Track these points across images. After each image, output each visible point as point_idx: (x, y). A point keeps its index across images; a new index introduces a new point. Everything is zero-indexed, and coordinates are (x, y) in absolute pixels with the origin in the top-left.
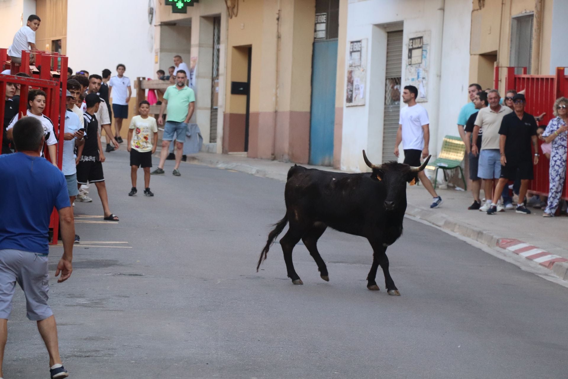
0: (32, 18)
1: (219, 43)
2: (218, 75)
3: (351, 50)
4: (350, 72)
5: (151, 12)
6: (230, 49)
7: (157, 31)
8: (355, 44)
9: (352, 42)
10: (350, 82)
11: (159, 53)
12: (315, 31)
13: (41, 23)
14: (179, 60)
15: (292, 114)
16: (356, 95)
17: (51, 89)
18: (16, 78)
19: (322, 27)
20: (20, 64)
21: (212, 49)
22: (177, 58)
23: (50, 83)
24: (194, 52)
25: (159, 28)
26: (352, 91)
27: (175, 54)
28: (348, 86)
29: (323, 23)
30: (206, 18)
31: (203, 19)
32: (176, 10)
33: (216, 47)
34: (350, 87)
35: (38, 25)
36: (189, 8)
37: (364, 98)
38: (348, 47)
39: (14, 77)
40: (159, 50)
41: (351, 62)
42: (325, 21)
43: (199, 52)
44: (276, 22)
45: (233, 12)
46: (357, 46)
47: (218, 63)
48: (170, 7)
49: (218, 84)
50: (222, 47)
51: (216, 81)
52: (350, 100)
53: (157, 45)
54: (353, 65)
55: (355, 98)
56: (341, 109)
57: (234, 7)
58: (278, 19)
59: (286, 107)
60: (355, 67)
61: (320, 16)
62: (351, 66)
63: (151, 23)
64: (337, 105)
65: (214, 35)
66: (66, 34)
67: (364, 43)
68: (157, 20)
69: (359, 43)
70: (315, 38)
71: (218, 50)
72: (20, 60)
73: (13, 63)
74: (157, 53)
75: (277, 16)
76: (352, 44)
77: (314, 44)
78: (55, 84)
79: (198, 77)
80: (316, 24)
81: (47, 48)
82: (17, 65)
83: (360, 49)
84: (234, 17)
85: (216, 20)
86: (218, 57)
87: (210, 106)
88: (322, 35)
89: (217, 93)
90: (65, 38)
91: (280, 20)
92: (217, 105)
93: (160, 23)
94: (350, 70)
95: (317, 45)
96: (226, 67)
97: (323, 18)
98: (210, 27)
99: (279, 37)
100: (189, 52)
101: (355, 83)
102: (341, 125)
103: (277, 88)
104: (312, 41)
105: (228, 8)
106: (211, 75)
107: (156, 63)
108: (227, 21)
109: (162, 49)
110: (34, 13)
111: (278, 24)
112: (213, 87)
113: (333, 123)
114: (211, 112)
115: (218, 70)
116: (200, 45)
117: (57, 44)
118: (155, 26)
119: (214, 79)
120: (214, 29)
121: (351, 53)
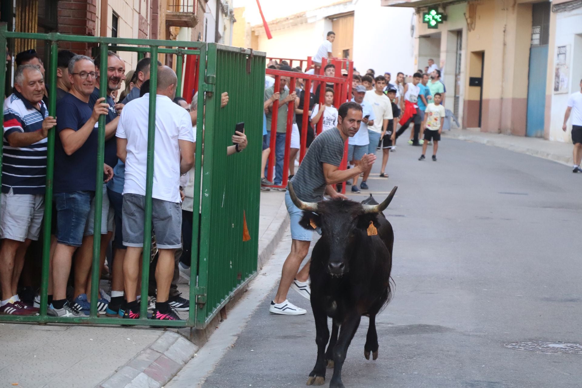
0: (329, 34)
1: (461, 49)
2: (459, 73)
3: (559, 53)
4: (557, 69)
5: (413, 28)
6: (469, 54)
7: (416, 42)
8: (562, 48)
9: (559, 47)
10: (557, 76)
11: (418, 58)
12: (532, 39)
13: (336, 36)
14: (432, 62)
15: (514, 100)
16: (562, 86)
17: (342, 84)
18: (318, 77)
19: (537, 37)
20: (320, 67)
21: (455, 55)
22: (430, 61)
23: (342, 80)
24: (443, 56)
25: (418, 40)
26: (558, 83)
27: (429, 58)
28: (555, 79)
29: (538, 33)
30: (452, 32)
31: (450, 33)
32: (430, 27)
33: (459, 52)
34: (557, 80)
35: (334, 38)
36: (439, 25)
37: (567, 87)
38: (556, 51)
39: (316, 76)
40: (417, 56)
41: (558, 62)
42: (539, 32)
43: (447, 56)
44: (503, 33)
45: (472, 27)
46: (562, 50)
47: (460, 64)
48: (426, 24)
49: (459, 79)
50: (463, 52)
51: (458, 77)
52: (556, 89)
53: (416, 52)
54: (560, 64)
55: (561, 88)
56: (550, 96)
57: (472, 23)
58: (504, 31)
59: (509, 95)
60: (561, 65)
61: (536, 29)
62: (558, 64)
63: (412, 36)
64: (547, 93)
65: (457, 44)
66: (352, 45)
67: (568, 48)
68: (417, 34)
69: (564, 48)
70: (531, 45)
71: (460, 55)
72: (321, 65)
73: (316, 67)
74: (416, 57)
75: (503, 29)
76: (559, 49)
77: (530, 49)
78: (344, 81)
79: (445, 74)
80: (532, 35)
81: (339, 56)
82: (318, 67)
83: (565, 52)
84: (472, 31)
85: (459, 33)
86: (460, 59)
87: (453, 94)
88: (536, 42)
89: (459, 86)
90: (352, 48)
91: (506, 32)
92: (459, 93)
93: (419, 36)
94: (558, 67)
95: (533, 50)
96: (466, 67)
97: (538, 30)
98: (454, 38)
99: (505, 44)
100: (438, 56)
101: (561, 77)
102: (549, 108)
103: (503, 81)
104: (529, 47)
105: (468, 24)
106: (454, 73)
107: (416, 64)
108: (467, 33)
109: (420, 55)
110: (330, 30)
111: (504, 35)
112: (456, 81)
113: (543, 106)
114: (455, 99)
115: (460, 69)
116: (447, 52)
117: (346, 53)
118: (415, 38)
119: (457, 75)
120: (458, 39)
121: (558, 55)
